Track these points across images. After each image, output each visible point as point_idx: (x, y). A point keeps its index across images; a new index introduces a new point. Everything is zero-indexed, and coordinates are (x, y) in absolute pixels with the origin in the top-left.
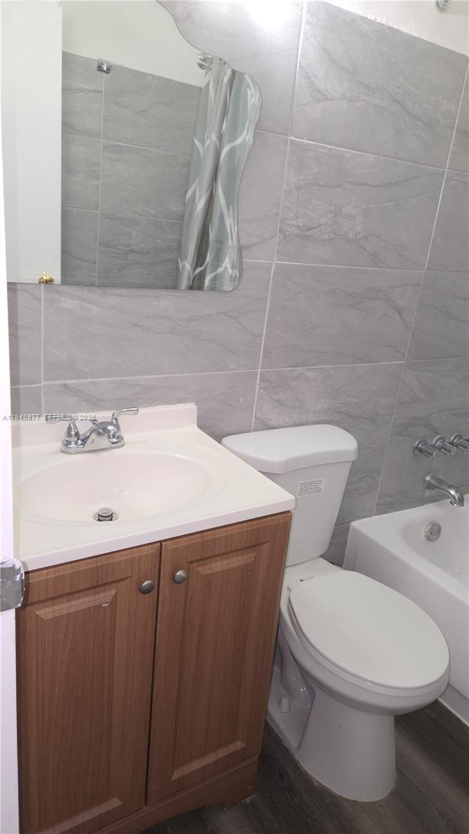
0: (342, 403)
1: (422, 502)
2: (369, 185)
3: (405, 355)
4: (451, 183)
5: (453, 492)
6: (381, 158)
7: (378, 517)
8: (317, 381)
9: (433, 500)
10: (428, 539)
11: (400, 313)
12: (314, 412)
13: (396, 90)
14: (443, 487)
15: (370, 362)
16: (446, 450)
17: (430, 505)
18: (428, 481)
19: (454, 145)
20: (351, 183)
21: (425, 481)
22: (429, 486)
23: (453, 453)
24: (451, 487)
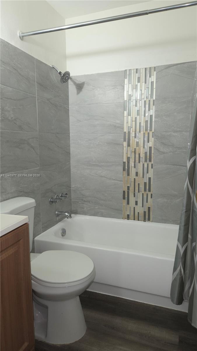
0: (21, 188)
1: (57, 222)
2: (12, 99)
3: (39, 165)
4: (39, 101)
5: (66, 214)
6: (14, 89)
7: (43, 233)
8: (10, 179)
9: (60, 221)
10: (63, 236)
11: (34, 149)
12: (11, 193)
13: (14, 65)
14: (63, 213)
15: (27, 169)
16: (60, 199)
17: (59, 223)
18: (57, 214)
19: (37, 88)
20: (6, 98)
21: (56, 214)
22: (58, 215)
23: (63, 200)
24: (66, 212)
